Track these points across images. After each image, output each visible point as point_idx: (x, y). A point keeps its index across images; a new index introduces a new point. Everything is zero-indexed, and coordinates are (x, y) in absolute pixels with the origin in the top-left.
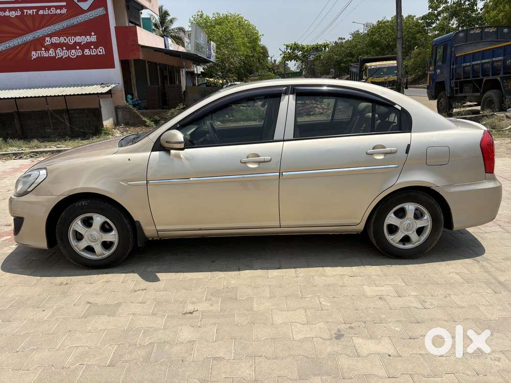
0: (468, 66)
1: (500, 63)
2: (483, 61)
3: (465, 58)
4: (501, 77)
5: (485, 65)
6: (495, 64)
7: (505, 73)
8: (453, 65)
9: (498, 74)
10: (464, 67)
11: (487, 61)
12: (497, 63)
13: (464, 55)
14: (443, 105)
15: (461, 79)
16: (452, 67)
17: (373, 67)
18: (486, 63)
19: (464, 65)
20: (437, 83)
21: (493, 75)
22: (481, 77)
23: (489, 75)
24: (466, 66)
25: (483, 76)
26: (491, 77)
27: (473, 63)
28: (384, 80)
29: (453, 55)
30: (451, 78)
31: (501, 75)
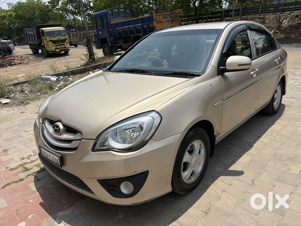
0: (121, 29)
1: (140, 27)
2: (129, 26)
3: (117, 25)
4: (142, 34)
5: (131, 28)
6: (137, 27)
7: (144, 32)
8: (110, 29)
9: (140, 33)
10: (118, 30)
11: (132, 26)
12: (138, 27)
13: (116, 23)
14: (107, 51)
15: (117, 36)
16: (109, 30)
17: (48, 31)
18: (131, 27)
19: (118, 28)
20: (101, 39)
21: (137, 33)
22: (130, 35)
23: (134, 34)
24: (119, 29)
25: (131, 34)
26: (136, 35)
27: (123, 27)
28: (57, 39)
29: (109, 23)
30: (110, 36)
31: (142, 33)
